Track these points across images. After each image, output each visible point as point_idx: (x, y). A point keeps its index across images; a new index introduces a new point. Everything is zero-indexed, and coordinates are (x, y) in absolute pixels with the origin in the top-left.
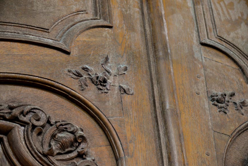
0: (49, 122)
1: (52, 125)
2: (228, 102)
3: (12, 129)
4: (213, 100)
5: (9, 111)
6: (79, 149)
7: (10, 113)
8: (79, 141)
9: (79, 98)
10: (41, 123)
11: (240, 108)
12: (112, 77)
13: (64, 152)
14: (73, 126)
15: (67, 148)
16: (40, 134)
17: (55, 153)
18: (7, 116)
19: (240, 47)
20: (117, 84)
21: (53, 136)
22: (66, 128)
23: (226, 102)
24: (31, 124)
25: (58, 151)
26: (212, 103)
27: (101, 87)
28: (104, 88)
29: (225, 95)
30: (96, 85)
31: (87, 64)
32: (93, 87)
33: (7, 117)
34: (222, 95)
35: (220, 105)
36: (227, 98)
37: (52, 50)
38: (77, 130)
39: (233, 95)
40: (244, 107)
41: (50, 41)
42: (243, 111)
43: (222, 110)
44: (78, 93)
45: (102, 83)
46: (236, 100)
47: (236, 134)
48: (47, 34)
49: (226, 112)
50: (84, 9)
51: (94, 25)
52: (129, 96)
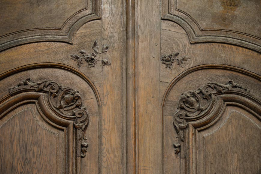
0: (60, 89)
1: (62, 90)
2: (173, 60)
3: (39, 97)
4: (163, 60)
6: (76, 104)
7: (38, 87)
8: (76, 99)
9: (77, 72)
10: (55, 91)
11: (181, 63)
12: (98, 56)
13: (69, 105)
14: (73, 90)
15: (70, 103)
16: (55, 96)
17: (63, 107)
19: (192, 15)
20: (101, 60)
21: (63, 97)
22: (69, 92)
23: (172, 61)
24: (50, 92)
25: (65, 106)
26: (161, 62)
27: (90, 63)
28: (93, 63)
29: (172, 56)
30: (88, 62)
31: (83, 49)
32: (86, 64)
33: (37, 90)
34: (169, 56)
35: (167, 63)
36: (172, 58)
37: (61, 43)
38: (75, 92)
39: (177, 54)
40: (184, 62)
41: (60, 38)
42: (182, 65)
43: (168, 66)
44: (77, 69)
45: (91, 61)
46: (180, 58)
47: (175, 81)
48: (60, 31)
49: (171, 67)
50: (85, 7)
51: (89, 20)
52: (108, 66)
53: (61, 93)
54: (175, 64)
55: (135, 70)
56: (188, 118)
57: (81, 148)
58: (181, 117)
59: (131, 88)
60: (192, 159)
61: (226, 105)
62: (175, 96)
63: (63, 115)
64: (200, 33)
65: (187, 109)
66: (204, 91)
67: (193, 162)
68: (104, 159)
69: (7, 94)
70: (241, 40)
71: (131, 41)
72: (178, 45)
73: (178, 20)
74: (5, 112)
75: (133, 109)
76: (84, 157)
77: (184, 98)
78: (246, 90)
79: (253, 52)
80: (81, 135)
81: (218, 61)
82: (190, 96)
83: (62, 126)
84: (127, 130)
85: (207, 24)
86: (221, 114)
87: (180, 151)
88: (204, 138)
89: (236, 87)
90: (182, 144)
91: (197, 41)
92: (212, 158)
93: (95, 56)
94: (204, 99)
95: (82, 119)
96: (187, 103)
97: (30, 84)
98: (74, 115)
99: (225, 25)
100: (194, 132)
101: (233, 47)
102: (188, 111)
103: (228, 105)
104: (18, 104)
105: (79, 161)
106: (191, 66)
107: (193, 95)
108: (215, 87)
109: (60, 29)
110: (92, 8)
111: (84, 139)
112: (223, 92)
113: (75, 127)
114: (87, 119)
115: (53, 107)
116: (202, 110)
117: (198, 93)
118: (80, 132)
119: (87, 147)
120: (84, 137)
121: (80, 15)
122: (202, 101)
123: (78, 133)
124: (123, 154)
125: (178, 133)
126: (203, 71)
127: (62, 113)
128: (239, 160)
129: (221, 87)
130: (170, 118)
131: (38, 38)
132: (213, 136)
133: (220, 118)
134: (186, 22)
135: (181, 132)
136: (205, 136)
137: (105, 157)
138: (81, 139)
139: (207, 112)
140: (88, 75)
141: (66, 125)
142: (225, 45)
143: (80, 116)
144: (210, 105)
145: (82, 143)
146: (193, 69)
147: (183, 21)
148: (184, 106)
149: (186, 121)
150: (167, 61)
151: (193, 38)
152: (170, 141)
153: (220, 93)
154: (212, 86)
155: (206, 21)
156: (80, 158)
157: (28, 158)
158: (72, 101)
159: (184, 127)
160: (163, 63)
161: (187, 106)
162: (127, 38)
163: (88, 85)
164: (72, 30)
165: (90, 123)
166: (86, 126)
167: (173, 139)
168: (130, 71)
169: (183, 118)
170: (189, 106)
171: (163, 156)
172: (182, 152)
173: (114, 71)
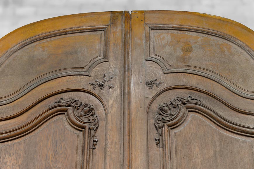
0: (81, 104)
1: (83, 105)
2: (153, 84)
3: (67, 110)
4: (147, 84)
5: (67, 103)
6: (91, 113)
8: (91, 110)
9: (93, 93)
10: (78, 105)
11: (158, 86)
12: (106, 83)
13: (86, 115)
14: (89, 105)
15: (87, 113)
16: (78, 109)
18: (66, 105)
19: (164, 57)
20: (108, 85)
21: (83, 109)
22: (87, 106)
23: (152, 84)
24: (75, 106)
25: (83, 115)
26: (146, 85)
27: (101, 88)
28: (103, 87)
29: (152, 81)
31: (97, 79)
32: (98, 88)
34: (150, 82)
35: (149, 86)
36: (153, 83)
37: (84, 76)
38: (91, 106)
39: (156, 80)
40: (160, 85)
41: (83, 73)
42: (159, 87)
43: (150, 88)
44: (92, 91)
45: (101, 86)
46: (157, 82)
47: (155, 97)
48: (83, 69)
49: (152, 88)
50: (99, 55)
51: (101, 62)
52: (112, 89)
53: (82, 107)
54: (155, 86)
55: (129, 90)
56: (164, 120)
57: (93, 143)
58: (159, 120)
59: (126, 101)
60: (168, 147)
61: (188, 111)
62: (155, 107)
63: (82, 121)
64: (170, 68)
65: (163, 114)
66: (174, 103)
67: (168, 150)
68: (108, 150)
69: (47, 108)
70: (195, 71)
71: (127, 73)
72: (156, 75)
73: (156, 60)
74: (45, 120)
75: (128, 115)
76: (95, 149)
77: (161, 107)
78: (200, 101)
79: (203, 77)
80: (93, 134)
81: (181, 84)
82: (164, 106)
83: (81, 128)
84: (124, 129)
85: (173, 62)
86: (185, 117)
87: (159, 143)
88: (175, 133)
89: (193, 99)
90: (161, 138)
91: (168, 72)
92: (181, 147)
93: (104, 83)
94: (174, 108)
95: (95, 123)
96: (163, 111)
97: (62, 101)
98: (89, 120)
99: (185, 63)
100: (168, 129)
101: (190, 75)
102: (164, 116)
103: (189, 111)
104: (54, 115)
105: (91, 152)
106: (165, 87)
107: (167, 105)
108: (180, 100)
109: (83, 68)
110: (104, 56)
111: (95, 136)
112: (186, 103)
113: (89, 128)
114: (98, 122)
115: (76, 116)
116: (173, 115)
117: (170, 104)
118: (93, 132)
119: (97, 142)
120: (96, 135)
121: (96, 60)
122: (172, 109)
123: (91, 132)
124: (121, 146)
125: (157, 130)
126: (172, 90)
127: (82, 120)
128: (199, 148)
129: (185, 99)
130: (152, 121)
131: (69, 73)
132: (180, 132)
133: (185, 120)
134: (161, 61)
135: (160, 130)
136: (175, 132)
137: (109, 148)
138: (93, 136)
139: (176, 116)
140: (99, 95)
141: (84, 128)
142: (185, 74)
143: (93, 121)
144: (178, 111)
145: (94, 139)
146: (166, 89)
147: (159, 61)
148: (161, 113)
149: (163, 122)
150: (149, 84)
151: (165, 70)
152: (152, 136)
153: (184, 103)
154: (179, 99)
155: (172, 60)
156: (92, 149)
157: (57, 150)
158: (89, 112)
159: (161, 126)
160: (147, 86)
161: (163, 113)
162: (125, 71)
163: (99, 101)
164: (90, 68)
165: (100, 126)
166: (97, 128)
167: (154, 134)
168: (126, 91)
169: (160, 121)
170: (164, 112)
171: (148, 147)
172: (161, 143)
173: (116, 92)
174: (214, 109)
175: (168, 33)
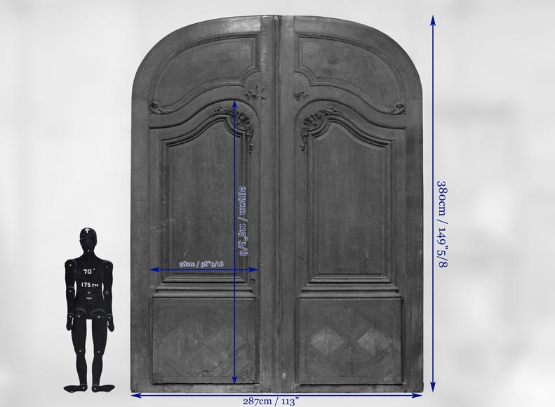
1: (239, 114)
2: (301, 96)
3: (226, 118)
4: (295, 96)
6: (247, 122)
7: (226, 112)
8: (247, 119)
12: (259, 94)
13: (243, 123)
15: (243, 121)
16: (235, 118)
19: (311, 69)
20: (260, 96)
21: (239, 118)
22: (243, 115)
24: (232, 115)
25: (240, 123)
28: (256, 98)
29: (300, 93)
31: (250, 90)
32: (252, 98)
33: (225, 114)
34: (298, 94)
37: (238, 86)
38: (246, 115)
40: (307, 97)
41: (237, 83)
42: (306, 99)
43: (298, 100)
44: (247, 102)
45: (254, 97)
46: (304, 94)
47: (302, 108)
48: (238, 79)
50: (251, 64)
51: (253, 72)
52: (264, 100)
53: (238, 116)
54: (302, 98)
55: (279, 102)
56: (309, 130)
57: (250, 148)
58: (305, 129)
59: (277, 113)
60: (311, 154)
62: (302, 117)
63: (240, 129)
64: (316, 80)
66: (318, 114)
67: (311, 156)
69: (208, 116)
70: (338, 84)
71: (277, 85)
72: (304, 87)
73: (303, 72)
75: (279, 125)
76: (251, 153)
77: (307, 118)
78: (341, 113)
79: (345, 91)
81: (326, 97)
82: (310, 117)
83: (239, 135)
84: (275, 137)
85: (320, 75)
86: (327, 127)
87: (304, 149)
89: (335, 111)
90: (306, 145)
91: (314, 84)
92: (322, 153)
93: (257, 94)
94: (318, 118)
95: (250, 131)
96: (308, 121)
97: (221, 110)
98: (246, 128)
99: (330, 75)
100: (312, 138)
102: (309, 126)
103: (331, 122)
104: (214, 122)
105: (249, 155)
106: (311, 99)
107: (312, 116)
108: (324, 112)
110: (255, 65)
111: (251, 142)
113: (246, 135)
114: (253, 131)
116: (317, 125)
117: (315, 115)
118: (249, 139)
119: (253, 147)
121: (249, 69)
122: (317, 120)
125: (303, 138)
127: (239, 127)
128: (337, 154)
129: (328, 111)
130: (298, 130)
131: (225, 84)
132: (322, 140)
133: (327, 130)
134: (308, 73)
135: (305, 138)
136: (318, 140)
137: (262, 153)
138: (249, 142)
139: (319, 126)
140: (253, 105)
141: (241, 134)
142: (329, 87)
143: (249, 129)
144: (321, 122)
145: (250, 145)
146: (312, 101)
147: (306, 73)
149: (308, 132)
150: (297, 97)
151: (312, 83)
153: (327, 115)
154: (322, 111)
155: (319, 72)
156: (249, 153)
157: (220, 153)
158: (245, 120)
159: (306, 135)
160: (295, 98)
161: (308, 123)
162: (275, 84)
163: (254, 111)
164: (244, 79)
165: (255, 133)
166: (252, 135)
167: (300, 142)
168: (277, 103)
171: (295, 152)
172: (306, 150)
173: (267, 103)
174: (353, 121)
175: (316, 41)
